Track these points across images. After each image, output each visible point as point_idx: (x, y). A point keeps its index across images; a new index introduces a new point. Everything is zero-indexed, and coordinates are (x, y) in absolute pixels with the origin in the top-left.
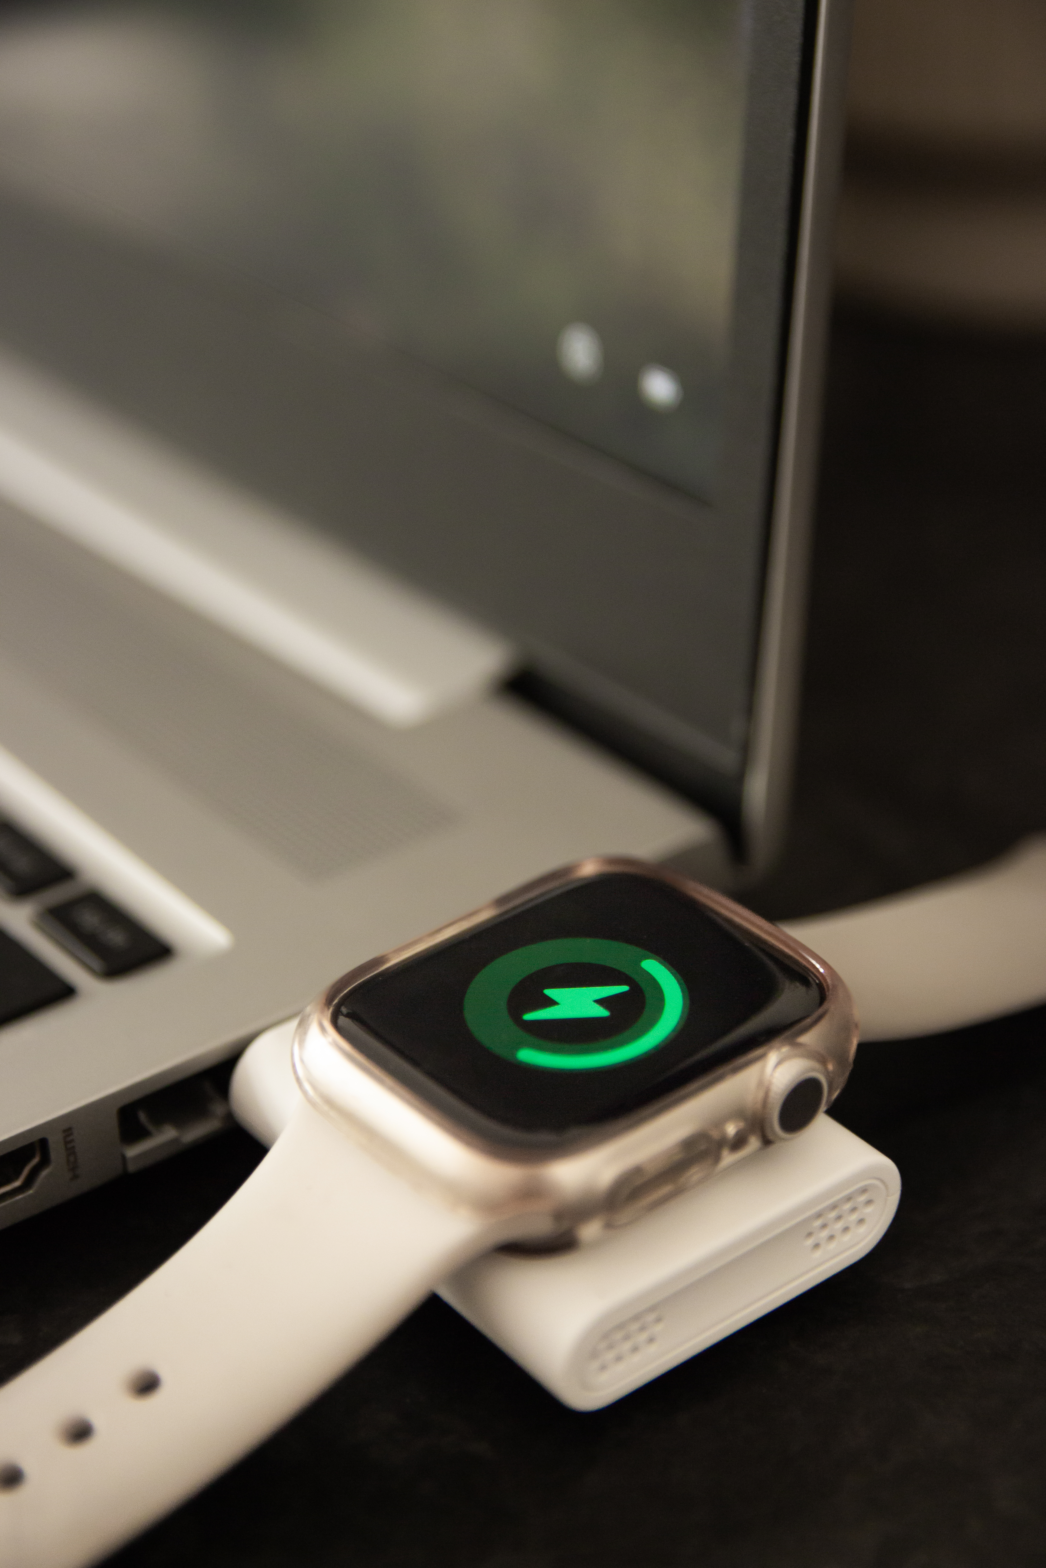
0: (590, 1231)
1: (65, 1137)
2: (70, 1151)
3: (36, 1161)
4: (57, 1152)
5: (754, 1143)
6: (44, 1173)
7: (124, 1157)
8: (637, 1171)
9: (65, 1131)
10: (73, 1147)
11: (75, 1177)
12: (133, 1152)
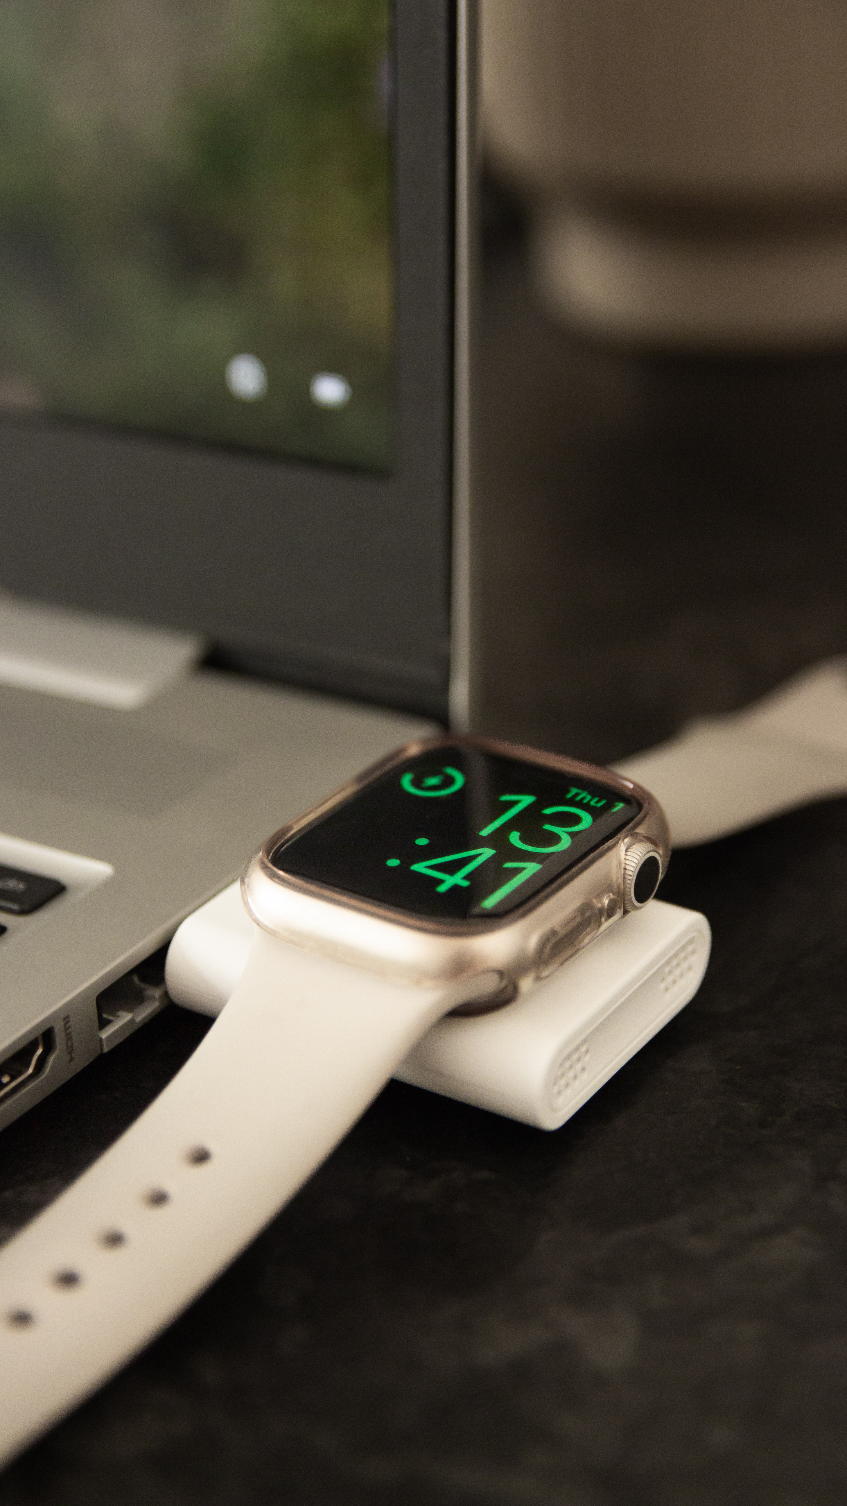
0: (526, 984)
1: (65, 1026)
2: (69, 1037)
3: (40, 1051)
4: (60, 1040)
5: (619, 914)
6: (52, 1059)
7: (101, 1040)
8: (553, 933)
9: (65, 1019)
10: (70, 1033)
11: (72, 1059)
12: (105, 1034)
